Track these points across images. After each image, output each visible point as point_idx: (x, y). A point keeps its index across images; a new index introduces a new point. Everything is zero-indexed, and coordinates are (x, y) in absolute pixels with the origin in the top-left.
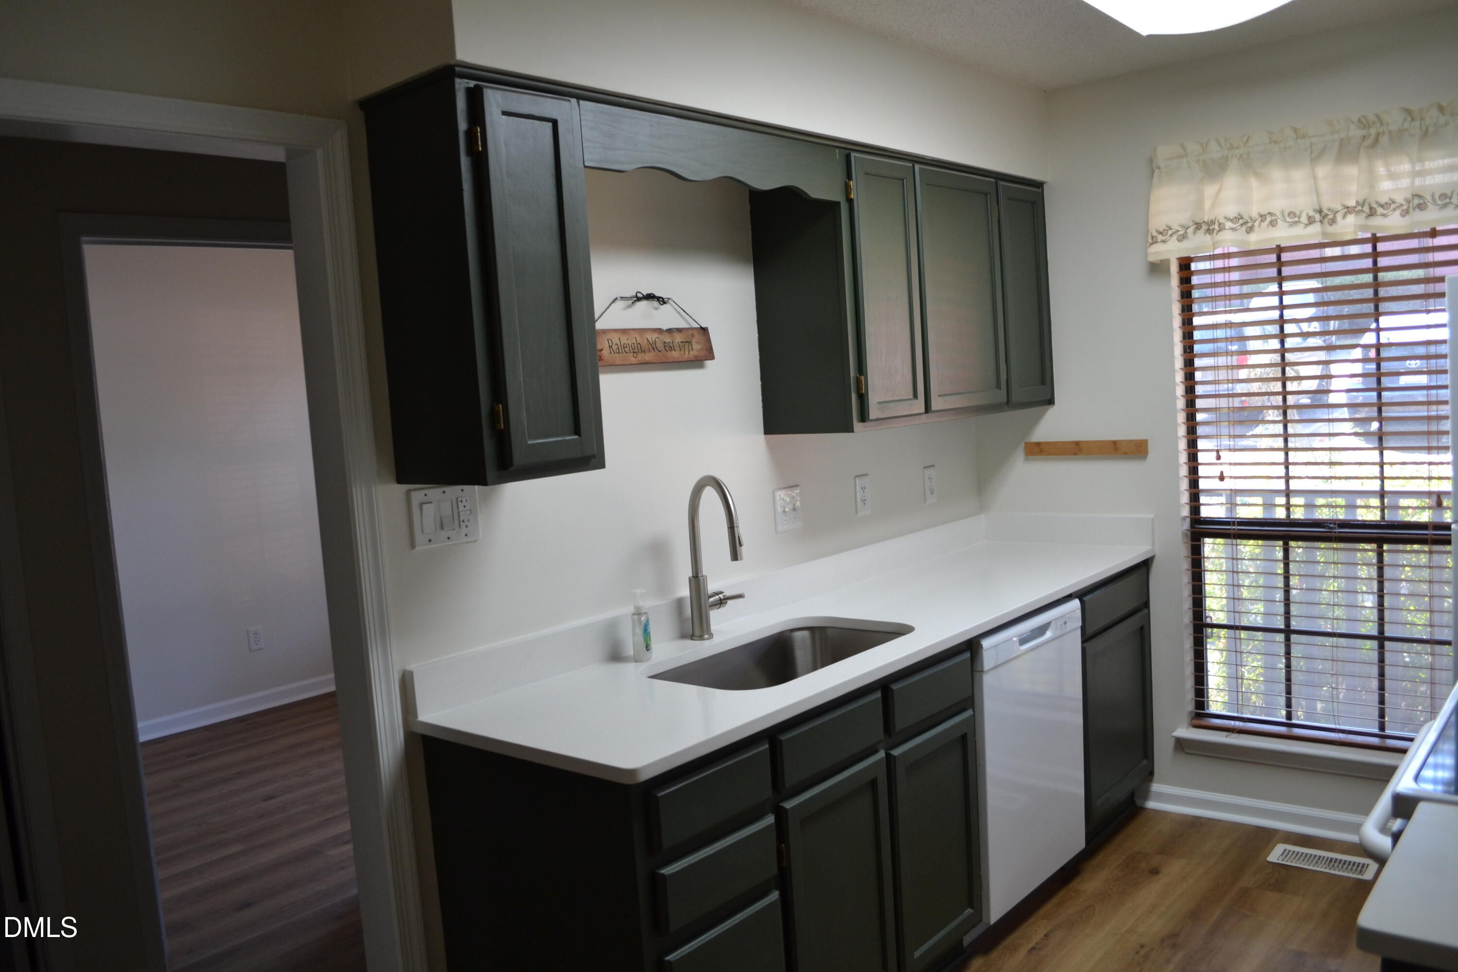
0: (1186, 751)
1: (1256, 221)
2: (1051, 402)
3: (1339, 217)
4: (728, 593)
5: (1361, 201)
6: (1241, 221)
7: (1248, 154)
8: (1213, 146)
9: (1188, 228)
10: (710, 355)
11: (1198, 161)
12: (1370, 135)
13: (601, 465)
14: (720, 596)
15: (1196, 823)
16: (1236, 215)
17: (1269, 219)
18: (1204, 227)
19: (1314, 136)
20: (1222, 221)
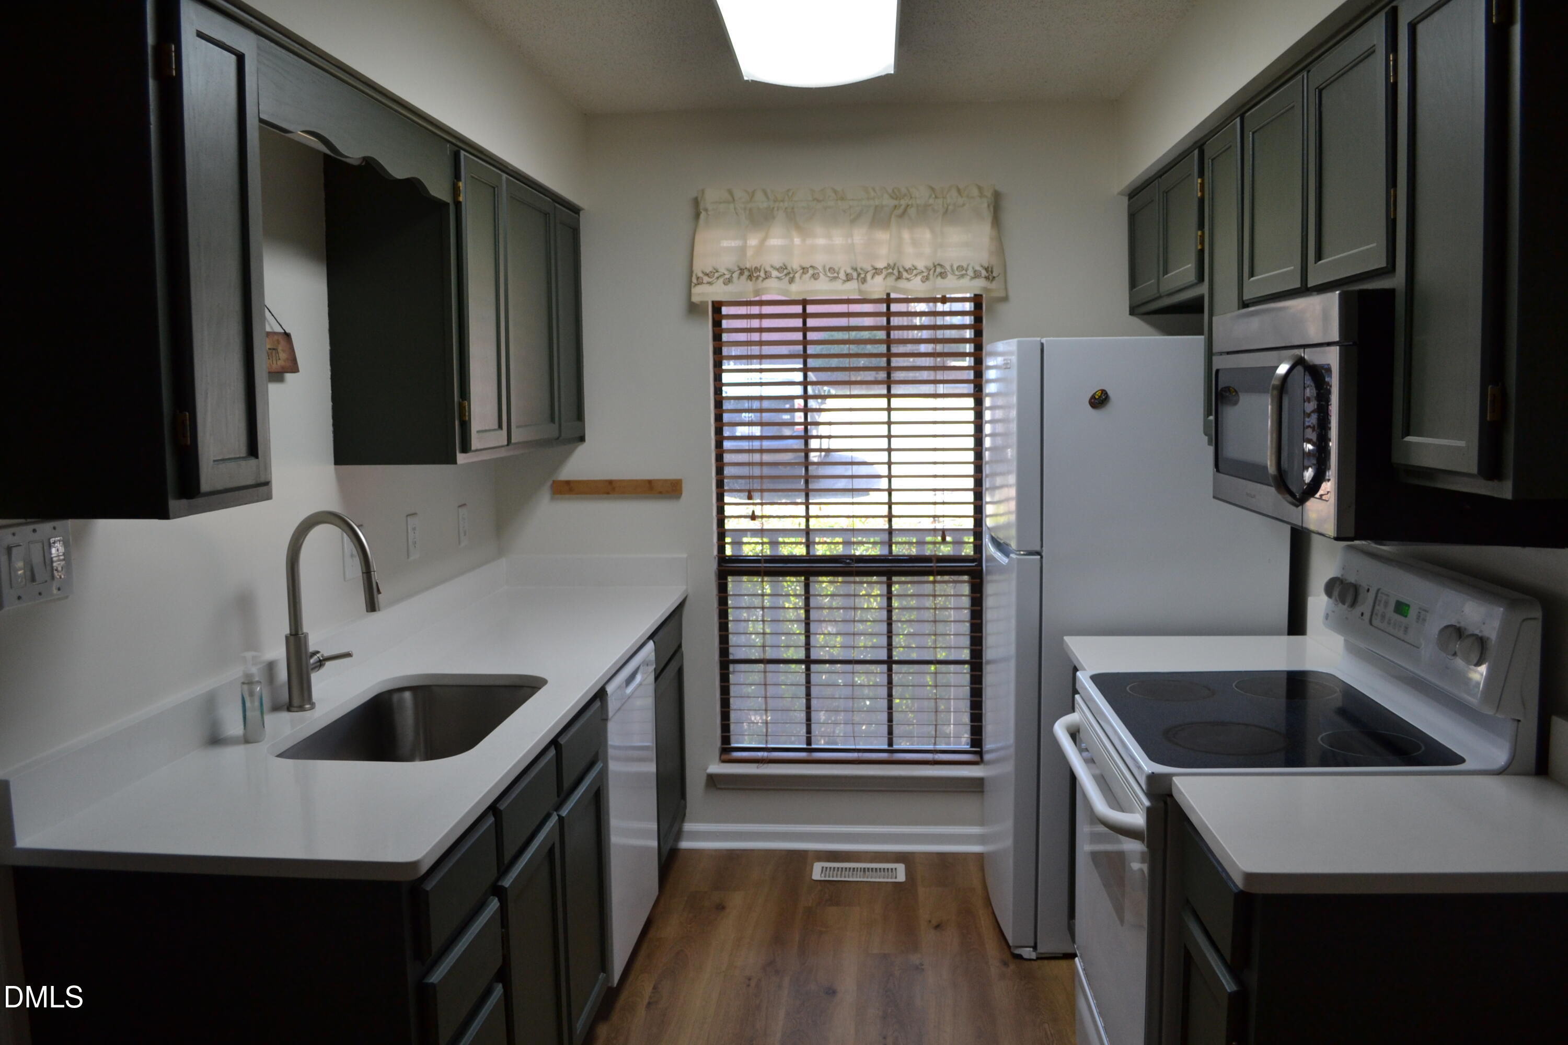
0: (719, 786)
1: (797, 272)
2: (582, 439)
3: (869, 276)
4: (326, 654)
5: (892, 264)
6: (785, 272)
7: (793, 208)
8: (759, 196)
9: (733, 272)
10: (294, 369)
11: (745, 209)
12: (900, 205)
13: (269, 497)
14: (318, 655)
15: (732, 856)
16: (781, 265)
17: (811, 272)
18: (746, 273)
19: (853, 200)
20: (768, 269)
